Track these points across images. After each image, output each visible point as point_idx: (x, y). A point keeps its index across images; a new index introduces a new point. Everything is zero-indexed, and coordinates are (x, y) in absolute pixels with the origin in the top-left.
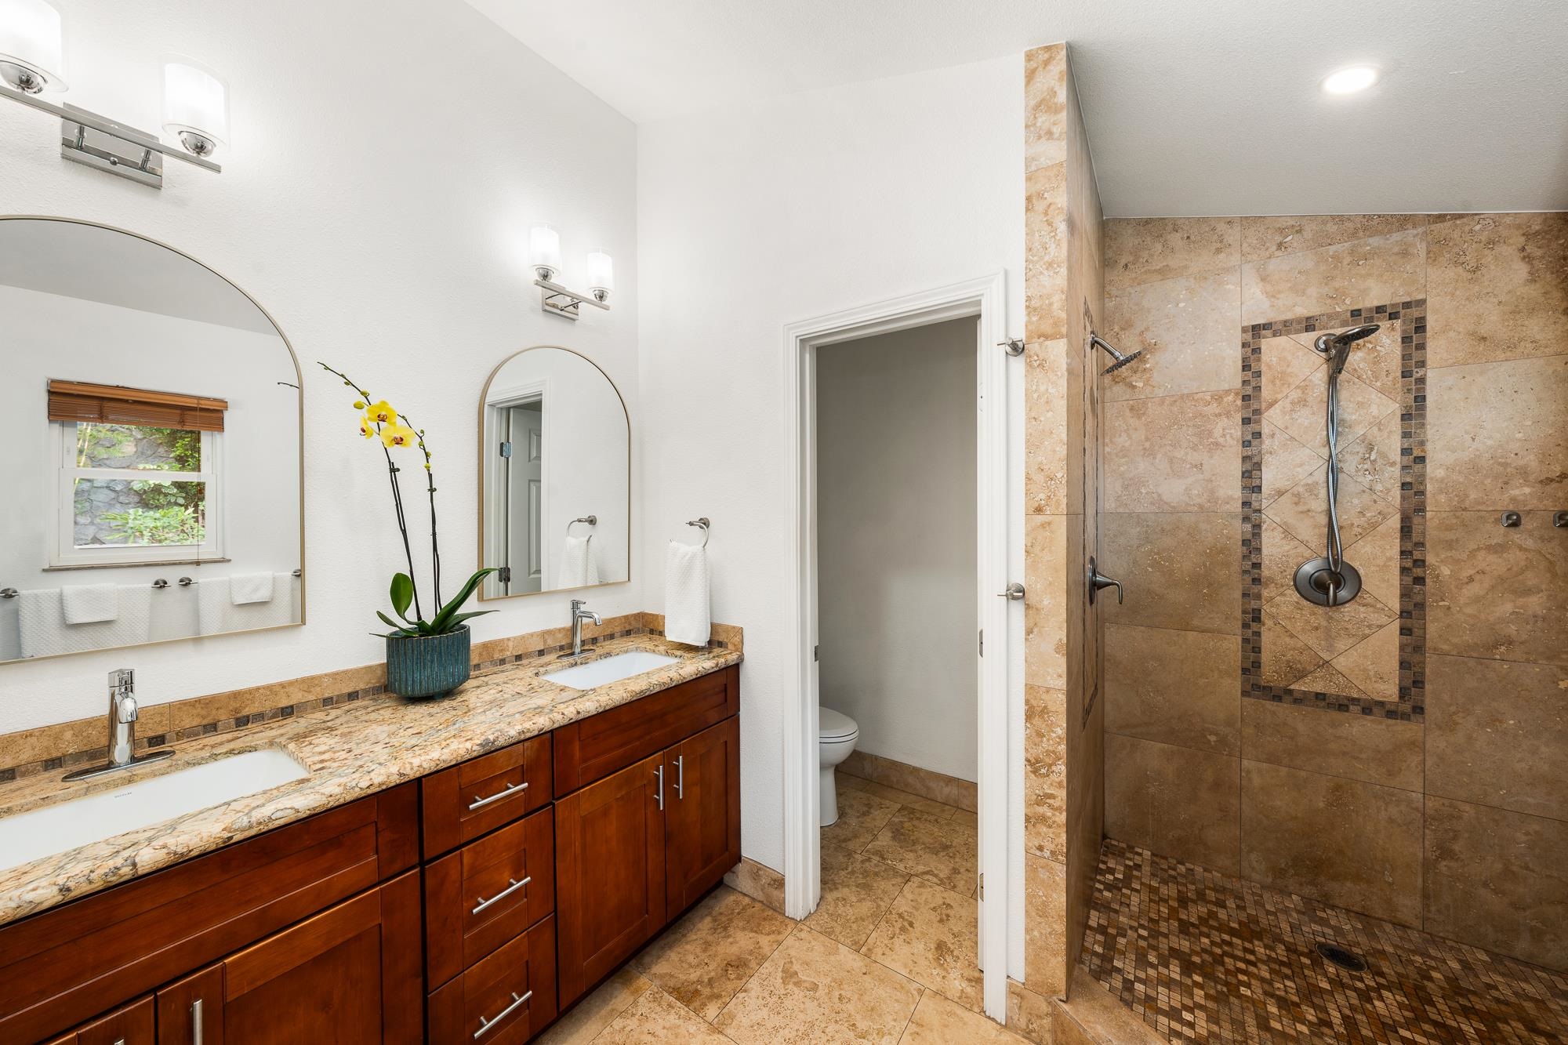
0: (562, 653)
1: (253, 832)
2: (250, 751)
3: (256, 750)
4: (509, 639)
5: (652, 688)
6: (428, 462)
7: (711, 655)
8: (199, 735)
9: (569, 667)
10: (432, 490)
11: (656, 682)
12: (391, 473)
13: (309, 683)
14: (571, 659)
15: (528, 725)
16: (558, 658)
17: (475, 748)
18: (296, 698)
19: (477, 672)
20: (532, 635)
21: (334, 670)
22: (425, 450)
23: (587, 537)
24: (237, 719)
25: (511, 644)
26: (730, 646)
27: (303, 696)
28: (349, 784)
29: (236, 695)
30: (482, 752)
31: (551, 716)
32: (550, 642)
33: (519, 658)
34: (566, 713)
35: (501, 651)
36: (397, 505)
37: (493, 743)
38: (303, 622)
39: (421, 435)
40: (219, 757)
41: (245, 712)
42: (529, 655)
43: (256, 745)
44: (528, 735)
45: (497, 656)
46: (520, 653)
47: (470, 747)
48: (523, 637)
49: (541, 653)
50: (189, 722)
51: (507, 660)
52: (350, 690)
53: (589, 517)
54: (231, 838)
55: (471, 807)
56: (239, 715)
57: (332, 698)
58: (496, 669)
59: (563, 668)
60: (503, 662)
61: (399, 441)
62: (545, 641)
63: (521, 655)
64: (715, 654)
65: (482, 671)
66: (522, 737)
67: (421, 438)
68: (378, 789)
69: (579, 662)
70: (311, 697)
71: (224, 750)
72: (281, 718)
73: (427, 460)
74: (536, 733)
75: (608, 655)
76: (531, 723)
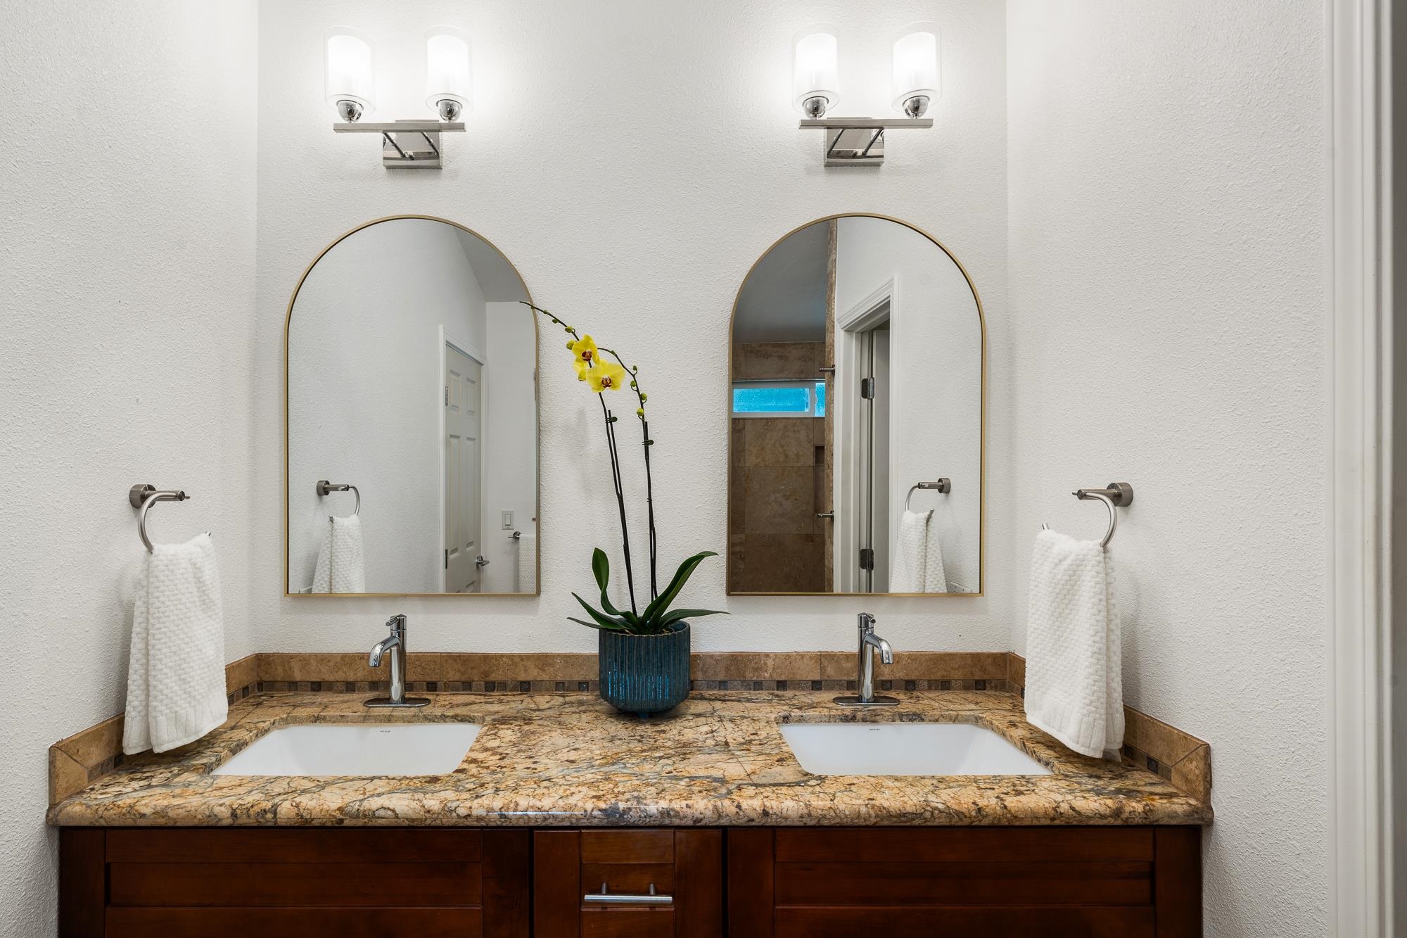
0: (848, 694)
1: (360, 823)
2: (469, 722)
3: (474, 722)
4: (767, 655)
5: (928, 815)
6: (642, 407)
7: (1116, 785)
8: (459, 691)
9: (842, 720)
10: (648, 443)
11: (941, 806)
12: (607, 423)
13: (543, 660)
14: (848, 709)
15: (678, 805)
16: (836, 700)
17: (596, 813)
18: (533, 674)
19: (722, 692)
20: (802, 656)
21: (568, 651)
22: (638, 391)
23: (928, 513)
24: (486, 683)
25: (770, 662)
26: (1175, 778)
27: (538, 673)
28: (449, 805)
29: (486, 658)
30: (605, 822)
31: (719, 804)
32: (831, 671)
33: (782, 685)
34: (743, 807)
35: (756, 670)
36: (613, 462)
37: (622, 815)
38: (538, 593)
39: (634, 372)
40: (447, 720)
41: (493, 677)
42: (797, 685)
43: (474, 716)
44: (676, 822)
45: (749, 675)
46: (783, 678)
47: (589, 810)
48: (788, 656)
49: (816, 686)
50: (453, 676)
51: (765, 684)
52: (581, 679)
53: (940, 480)
54: (342, 821)
55: (587, 897)
56: (487, 679)
57: (563, 683)
58: (746, 694)
59: (830, 719)
60: (758, 685)
61: (607, 383)
62: (823, 669)
63: (785, 681)
64: (1128, 784)
65: (727, 692)
66: (667, 822)
67: (634, 376)
68: (475, 824)
69: (859, 715)
70: (545, 677)
71: (451, 714)
72: (520, 692)
73: (642, 404)
74: (690, 823)
75: (916, 717)
76: (684, 803)
